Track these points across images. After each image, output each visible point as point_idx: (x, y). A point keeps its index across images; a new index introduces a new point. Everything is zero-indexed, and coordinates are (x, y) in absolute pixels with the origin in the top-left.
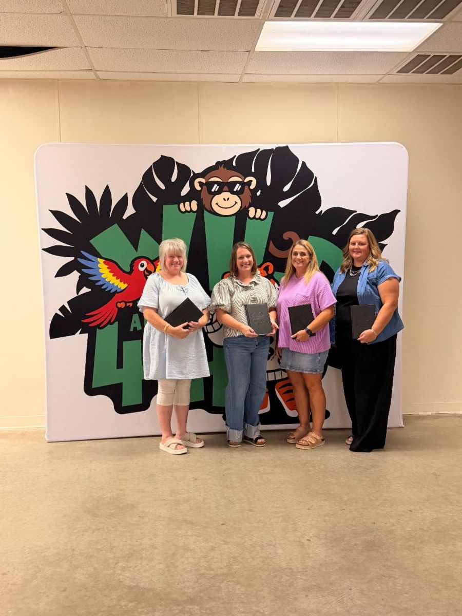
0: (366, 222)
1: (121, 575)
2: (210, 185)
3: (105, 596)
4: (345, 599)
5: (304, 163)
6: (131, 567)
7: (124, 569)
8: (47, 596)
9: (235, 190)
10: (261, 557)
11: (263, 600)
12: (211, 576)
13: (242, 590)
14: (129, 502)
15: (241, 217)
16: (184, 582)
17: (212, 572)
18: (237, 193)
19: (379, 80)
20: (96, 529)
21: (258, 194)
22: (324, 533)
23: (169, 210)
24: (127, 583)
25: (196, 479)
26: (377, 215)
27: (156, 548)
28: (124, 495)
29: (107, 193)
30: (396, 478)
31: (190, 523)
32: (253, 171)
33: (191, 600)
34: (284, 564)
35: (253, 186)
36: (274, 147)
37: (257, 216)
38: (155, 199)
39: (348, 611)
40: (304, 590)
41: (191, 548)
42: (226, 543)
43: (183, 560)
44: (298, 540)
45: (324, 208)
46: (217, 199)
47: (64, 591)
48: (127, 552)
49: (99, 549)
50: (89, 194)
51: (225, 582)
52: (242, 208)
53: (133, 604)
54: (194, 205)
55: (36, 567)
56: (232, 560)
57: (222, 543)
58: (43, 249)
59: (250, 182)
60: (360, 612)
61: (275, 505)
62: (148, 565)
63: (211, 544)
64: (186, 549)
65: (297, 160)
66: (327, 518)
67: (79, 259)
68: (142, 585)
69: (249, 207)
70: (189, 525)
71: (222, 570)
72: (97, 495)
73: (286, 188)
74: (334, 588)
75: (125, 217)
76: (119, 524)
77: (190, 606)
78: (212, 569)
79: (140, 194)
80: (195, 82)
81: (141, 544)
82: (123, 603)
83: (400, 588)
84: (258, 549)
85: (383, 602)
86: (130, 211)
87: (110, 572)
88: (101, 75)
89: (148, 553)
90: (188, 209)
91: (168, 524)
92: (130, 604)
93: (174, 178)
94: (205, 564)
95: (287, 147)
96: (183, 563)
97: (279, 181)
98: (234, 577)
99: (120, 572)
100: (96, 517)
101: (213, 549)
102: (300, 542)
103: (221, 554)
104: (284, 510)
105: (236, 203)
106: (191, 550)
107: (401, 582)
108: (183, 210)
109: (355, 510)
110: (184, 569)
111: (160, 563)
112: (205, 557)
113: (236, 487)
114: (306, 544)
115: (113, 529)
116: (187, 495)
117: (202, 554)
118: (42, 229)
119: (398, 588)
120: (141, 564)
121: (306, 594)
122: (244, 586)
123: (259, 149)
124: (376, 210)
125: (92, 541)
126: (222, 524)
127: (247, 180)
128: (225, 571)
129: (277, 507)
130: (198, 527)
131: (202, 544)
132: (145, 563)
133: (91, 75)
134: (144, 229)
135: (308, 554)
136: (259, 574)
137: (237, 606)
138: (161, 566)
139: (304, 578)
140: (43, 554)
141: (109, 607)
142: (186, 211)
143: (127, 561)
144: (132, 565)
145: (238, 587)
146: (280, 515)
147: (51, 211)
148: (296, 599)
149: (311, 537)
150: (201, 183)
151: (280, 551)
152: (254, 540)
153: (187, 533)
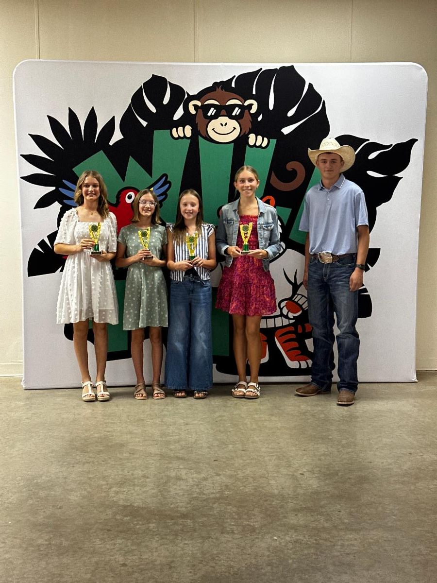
0: (379, 152)
1: (114, 497)
2: (206, 108)
3: (100, 512)
4: (333, 518)
5: (311, 85)
6: (124, 491)
7: (117, 493)
8: (44, 512)
9: (234, 114)
10: (253, 486)
11: (253, 517)
12: (204, 499)
13: (233, 509)
14: (117, 442)
15: (240, 143)
16: (177, 503)
17: (204, 496)
18: (236, 118)
20: (87, 463)
21: (260, 119)
22: (318, 469)
23: (159, 136)
24: (121, 502)
25: (187, 424)
26: (392, 145)
27: (148, 478)
28: (113, 436)
29: (92, 117)
31: (182, 459)
32: (254, 93)
33: (184, 516)
34: (276, 492)
35: (254, 110)
36: (278, 66)
37: (258, 144)
38: (144, 124)
39: (335, 526)
40: (294, 510)
41: (183, 478)
42: (218, 475)
43: (175, 487)
44: (291, 473)
45: (332, 136)
46: (213, 124)
47: (60, 508)
48: (119, 481)
49: (90, 478)
51: (217, 503)
52: (242, 135)
53: (129, 518)
54: (188, 131)
55: (28, 490)
56: (223, 488)
57: (214, 474)
58: (21, 178)
59: (251, 105)
60: (346, 528)
61: (270, 446)
62: (140, 490)
63: (204, 475)
64: (179, 478)
65: (303, 82)
66: (322, 458)
67: (60, 189)
68: (136, 505)
69: (249, 133)
70: (181, 461)
71: (214, 495)
72: (84, 436)
73: (291, 113)
74: (324, 510)
75: (111, 143)
76: (110, 458)
77: (183, 520)
81: (133, 474)
82: (118, 517)
83: (389, 512)
84: (251, 480)
85: (369, 522)
86: (117, 136)
87: (103, 494)
89: (140, 481)
90: (182, 135)
91: (160, 459)
92: (126, 518)
93: (166, 100)
94: (198, 490)
95: (292, 66)
96: (175, 489)
97: (283, 104)
98: (226, 500)
99: (113, 495)
100: (85, 453)
101: (205, 479)
102: (293, 475)
103: (213, 483)
104: (279, 450)
105: (235, 128)
106: (183, 480)
107: (391, 507)
108: (176, 136)
109: (353, 452)
110: (176, 494)
111: (153, 489)
112: (197, 485)
113: (230, 432)
114: (299, 477)
115: (103, 463)
116: (177, 437)
117: (194, 483)
118: (21, 155)
119: (387, 512)
120: (134, 490)
121: (296, 513)
122: (236, 507)
123: (261, 69)
124: (390, 139)
125: (83, 471)
126: (215, 461)
127: (247, 103)
128: (218, 495)
129: (271, 448)
130: (190, 462)
131: (195, 475)
132: (137, 488)
134: (132, 157)
135: (300, 484)
136: (251, 498)
137: (229, 520)
138: (153, 491)
139: (295, 502)
140: (35, 481)
141: (105, 520)
142: (179, 137)
143: (120, 487)
144: (125, 490)
145: (229, 507)
146: (274, 454)
147: (31, 135)
148: (285, 517)
149: (304, 472)
150: (195, 106)
151: (272, 482)
152: (246, 473)
153: (179, 466)
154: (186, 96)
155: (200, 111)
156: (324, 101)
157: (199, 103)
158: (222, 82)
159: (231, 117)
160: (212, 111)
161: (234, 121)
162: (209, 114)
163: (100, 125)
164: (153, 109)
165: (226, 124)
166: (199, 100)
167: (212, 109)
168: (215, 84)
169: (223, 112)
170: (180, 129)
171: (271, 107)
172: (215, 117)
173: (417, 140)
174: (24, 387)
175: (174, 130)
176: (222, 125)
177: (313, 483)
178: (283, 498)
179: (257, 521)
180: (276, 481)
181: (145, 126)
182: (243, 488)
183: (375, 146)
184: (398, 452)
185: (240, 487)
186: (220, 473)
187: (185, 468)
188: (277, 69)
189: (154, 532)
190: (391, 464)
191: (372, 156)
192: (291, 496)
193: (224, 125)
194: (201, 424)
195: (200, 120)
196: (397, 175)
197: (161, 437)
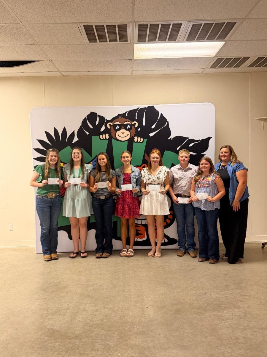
0: (195, 143)
2: (115, 126)
3: (35, 333)
4: (155, 339)
5: (162, 114)
6: (53, 318)
7: (49, 319)
8: (7, 332)
9: (127, 128)
10: (120, 316)
11: (112, 339)
12: (91, 325)
13: (104, 332)
14: (64, 285)
15: (131, 141)
16: (77, 327)
17: (92, 323)
18: (128, 130)
19: (203, 72)
20: (44, 299)
21: (139, 130)
22: (156, 304)
23: (95, 139)
24: (48, 327)
25: (101, 274)
26: (200, 140)
27: (69, 309)
28: (63, 282)
29: (64, 131)
30: (204, 275)
31: (90, 296)
32: (136, 118)
33: (77, 337)
34: (130, 320)
35: (136, 126)
36: (146, 106)
37: (139, 141)
38: (88, 133)
39: (155, 346)
40: (136, 334)
42: (105, 308)
43: (80, 316)
44: (142, 307)
45: (172, 136)
46: (119, 133)
48: (54, 311)
49: (41, 309)
50: (56, 131)
51: (97, 328)
52: (131, 137)
53: (47, 338)
54: (107, 136)
55: (7, 317)
56: (104, 317)
57: (103, 307)
58: (34, 159)
59: (135, 124)
60: (160, 347)
61: (136, 289)
62: (62, 318)
63: (97, 308)
64: (84, 310)
65: (158, 113)
66: (161, 296)
68: (55, 328)
69: (135, 136)
70: (90, 298)
71: (97, 322)
72: (50, 281)
73: (153, 127)
74: (151, 333)
75: (73, 142)
76: (56, 296)
77: (75, 340)
78: (93, 321)
79: (80, 131)
80: (110, 75)
81: (62, 307)
82: (42, 337)
83: (186, 335)
84: (120, 311)
86: (76, 139)
87: (42, 321)
88: (64, 73)
89: (64, 312)
90: (104, 138)
91: (79, 297)
92: (46, 338)
93: (97, 123)
94: (90, 318)
95: (153, 106)
97: (149, 123)
98: (103, 326)
99: (47, 321)
100: (45, 292)
101: (97, 311)
103: (100, 314)
104: (140, 291)
105: (128, 134)
106: (86, 311)
107: (188, 331)
108: (102, 138)
109: (177, 292)
110: (79, 321)
111: (69, 317)
112: (91, 315)
113: (120, 279)
114: (145, 309)
115: (51, 299)
116: (94, 282)
117: (91, 313)
118: (33, 149)
119: (185, 334)
120: (59, 317)
121: (136, 336)
122: (106, 330)
123: (139, 108)
124: (199, 137)
125: (39, 304)
126: (106, 298)
127: (133, 123)
128: (99, 322)
129: (137, 290)
130: (93, 299)
131: (93, 308)
132: (61, 316)
133: (58, 74)
135: (144, 315)
136: (116, 324)
137: (99, 341)
138: (68, 319)
139: (138, 327)
140: (13, 311)
141: (35, 339)
142: (103, 139)
143: (53, 316)
145: (102, 331)
146: (137, 294)
147: (37, 140)
148: (130, 338)
149: (149, 306)
150: (110, 125)
151: (130, 313)
152: (119, 307)
153: (87, 302)
154: (106, 121)
155: (112, 127)
156: (168, 121)
157: (111, 124)
158: (121, 114)
159: (126, 130)
160: (118, 127)
161: (128, 131)
162: (116, 128)
163: (68, 135)
164: (91, 127)
165: (124, 133)
166: (111, 122)
167: (118, 126)
168: (119, 115)
169: (123, 127)
170: (104, 135)
171: (144, 124)
172: (119, 129)
173: (211, 137)
174: (36, 252)
175: (101, 136)
176: (122, 133)
177: (151, 314)
178: (132, 324)
179: (113, 341)
180: (132, 312)
181: (88, 134)
182: (114, 317)
183: (192, 141)
184: (199, 293)
185: (113, 316)
186: (106, 306)
187: (90, 303)
188: (146, 108)
189: (57, 348)
190: (194, 300)
191: (191, 145)
192: (137, 323)
193: (123, 133)
194: (108, 274)
195: (112, 131)
196: (203, 153)
197: (86, 283)
